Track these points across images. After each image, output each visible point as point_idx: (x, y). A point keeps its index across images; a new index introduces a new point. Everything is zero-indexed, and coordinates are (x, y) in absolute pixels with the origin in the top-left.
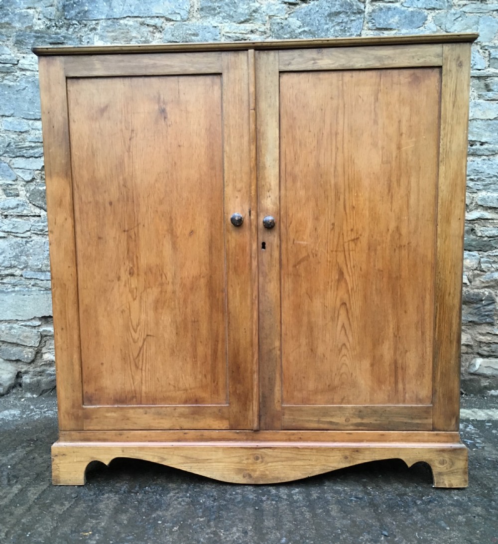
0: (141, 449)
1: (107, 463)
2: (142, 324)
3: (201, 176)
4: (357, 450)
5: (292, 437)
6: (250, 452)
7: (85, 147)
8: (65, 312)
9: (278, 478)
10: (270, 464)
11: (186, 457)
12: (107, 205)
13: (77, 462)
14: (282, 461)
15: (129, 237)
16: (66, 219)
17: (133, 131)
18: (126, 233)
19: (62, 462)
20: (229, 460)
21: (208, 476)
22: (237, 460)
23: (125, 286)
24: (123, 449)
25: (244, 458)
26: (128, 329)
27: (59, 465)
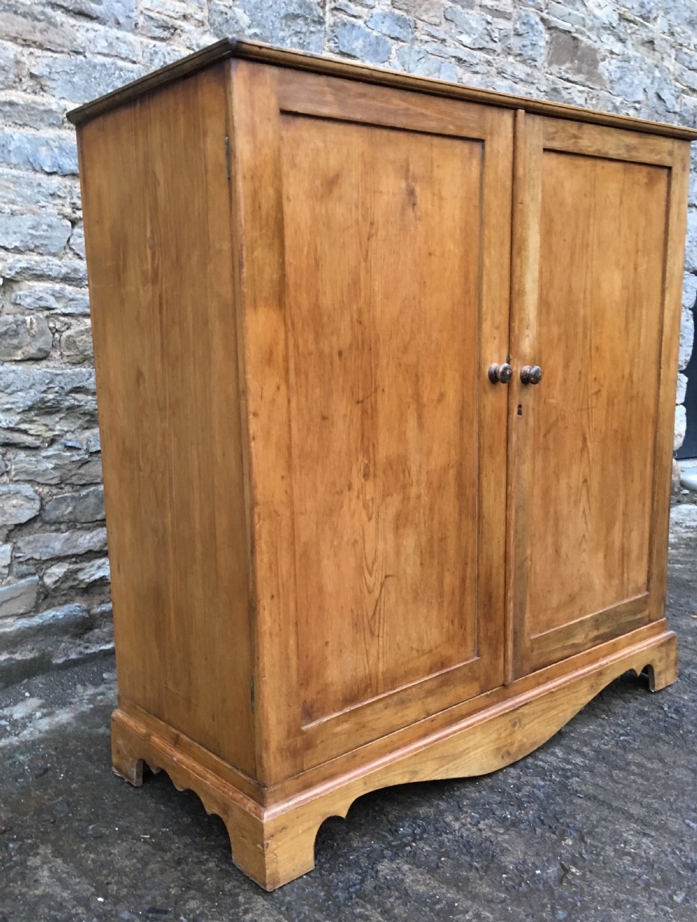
0: (388, 768)
1: (344, 814)
2: (380, 559)
3: (453, 304)
4: (600, 673)
5: (541, 680)
6: (508, 718)
7: (305, 249)
8: (277, 563)
9: (535, 743)
10: (527, 727)
11: (442, 758)
12: (336, 357)
13: (303, 832)
14: (538, 718)
15: (364, 412)
16: (278, 388)
17: (372, 224)
18: (360, 405)
19: (280, 843)
20: (487, 740)
21: (466, 775)
22: (494, 736)
23: (358, 497)
24: (366, 781)
25: (502, 730)
26: (361, 573)
27: (275, 852)
